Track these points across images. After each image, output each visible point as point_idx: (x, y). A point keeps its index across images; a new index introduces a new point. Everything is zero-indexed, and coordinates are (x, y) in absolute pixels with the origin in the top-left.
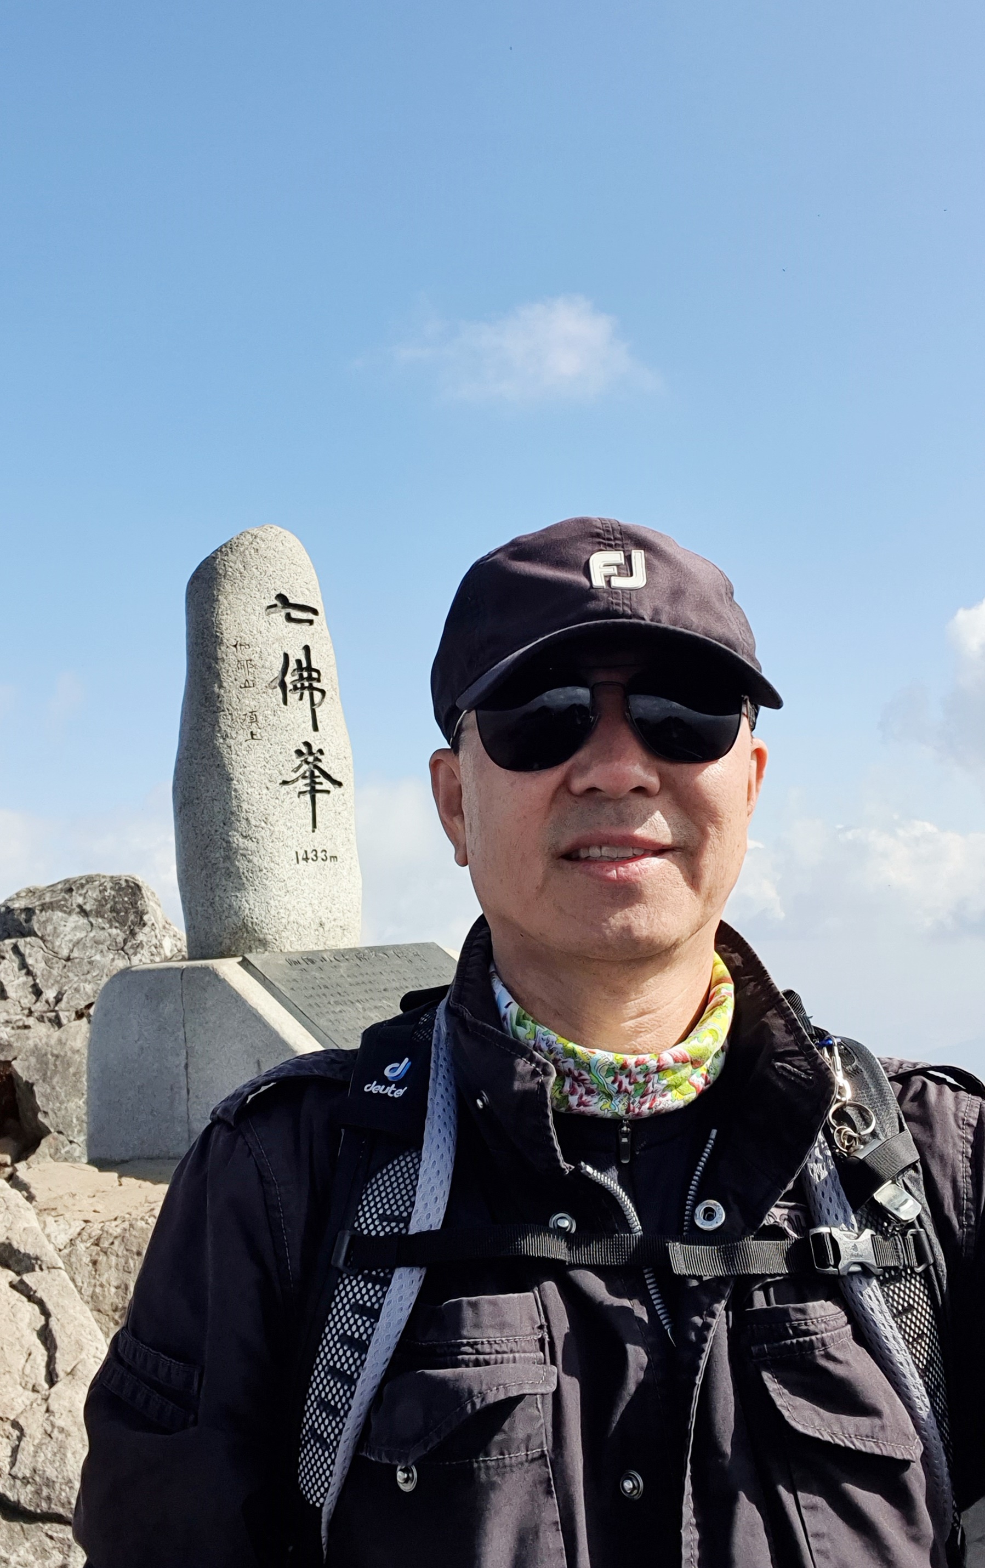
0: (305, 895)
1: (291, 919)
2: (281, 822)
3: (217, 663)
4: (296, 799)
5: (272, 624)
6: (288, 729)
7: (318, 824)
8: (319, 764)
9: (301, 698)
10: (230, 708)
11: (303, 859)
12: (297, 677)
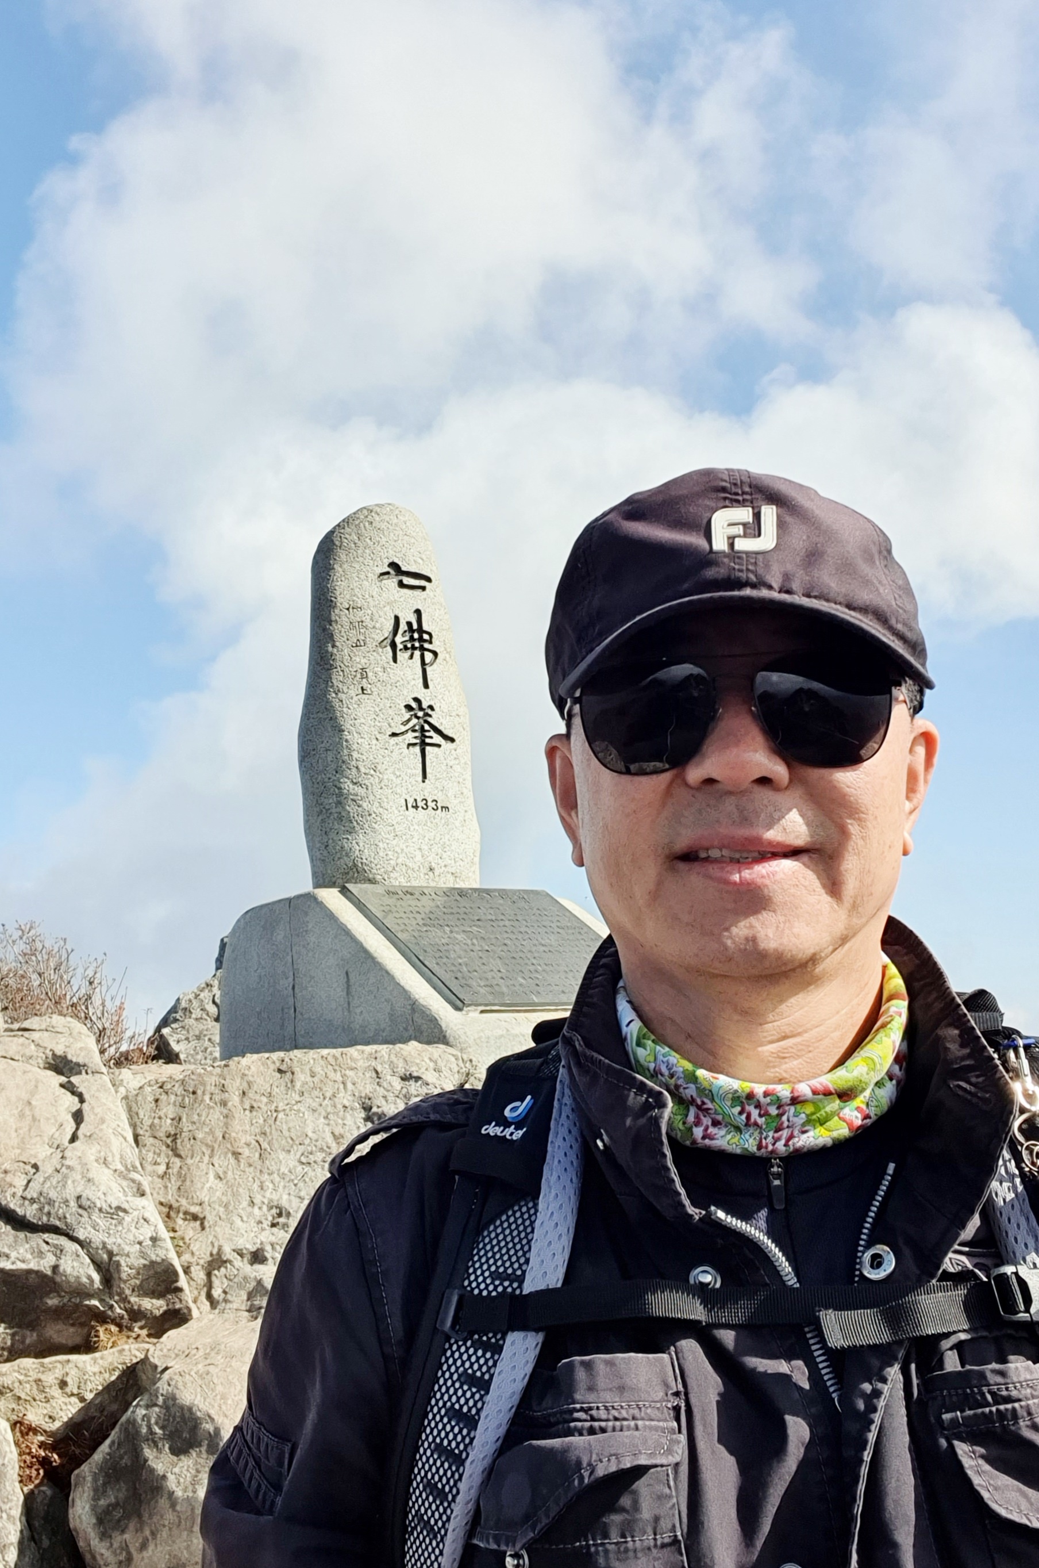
0: (414, 840)
1: (400, 861)
2: (390, 770)
3: (331, 625)
4: (405, 750)
5: (384, 589)
6: (398, 685)
7: (428, 775)
8: (429, 719)
9: (411, 657)
10: (342, 665)
11: (413, 807)
12: (407, 638)
